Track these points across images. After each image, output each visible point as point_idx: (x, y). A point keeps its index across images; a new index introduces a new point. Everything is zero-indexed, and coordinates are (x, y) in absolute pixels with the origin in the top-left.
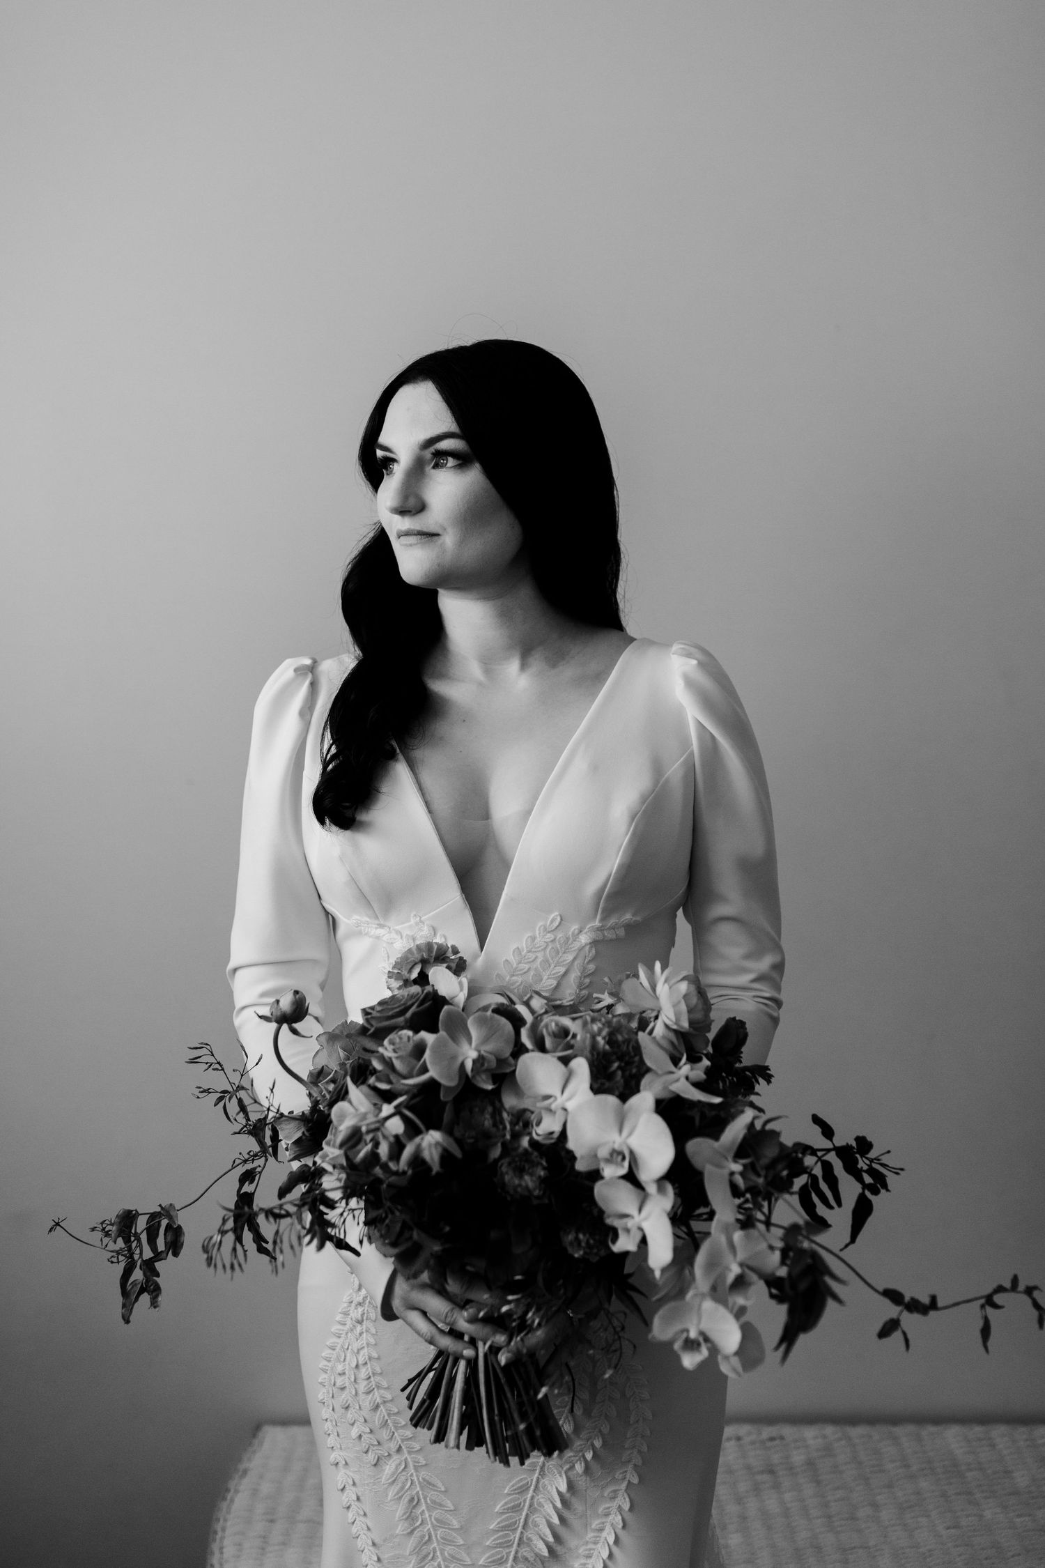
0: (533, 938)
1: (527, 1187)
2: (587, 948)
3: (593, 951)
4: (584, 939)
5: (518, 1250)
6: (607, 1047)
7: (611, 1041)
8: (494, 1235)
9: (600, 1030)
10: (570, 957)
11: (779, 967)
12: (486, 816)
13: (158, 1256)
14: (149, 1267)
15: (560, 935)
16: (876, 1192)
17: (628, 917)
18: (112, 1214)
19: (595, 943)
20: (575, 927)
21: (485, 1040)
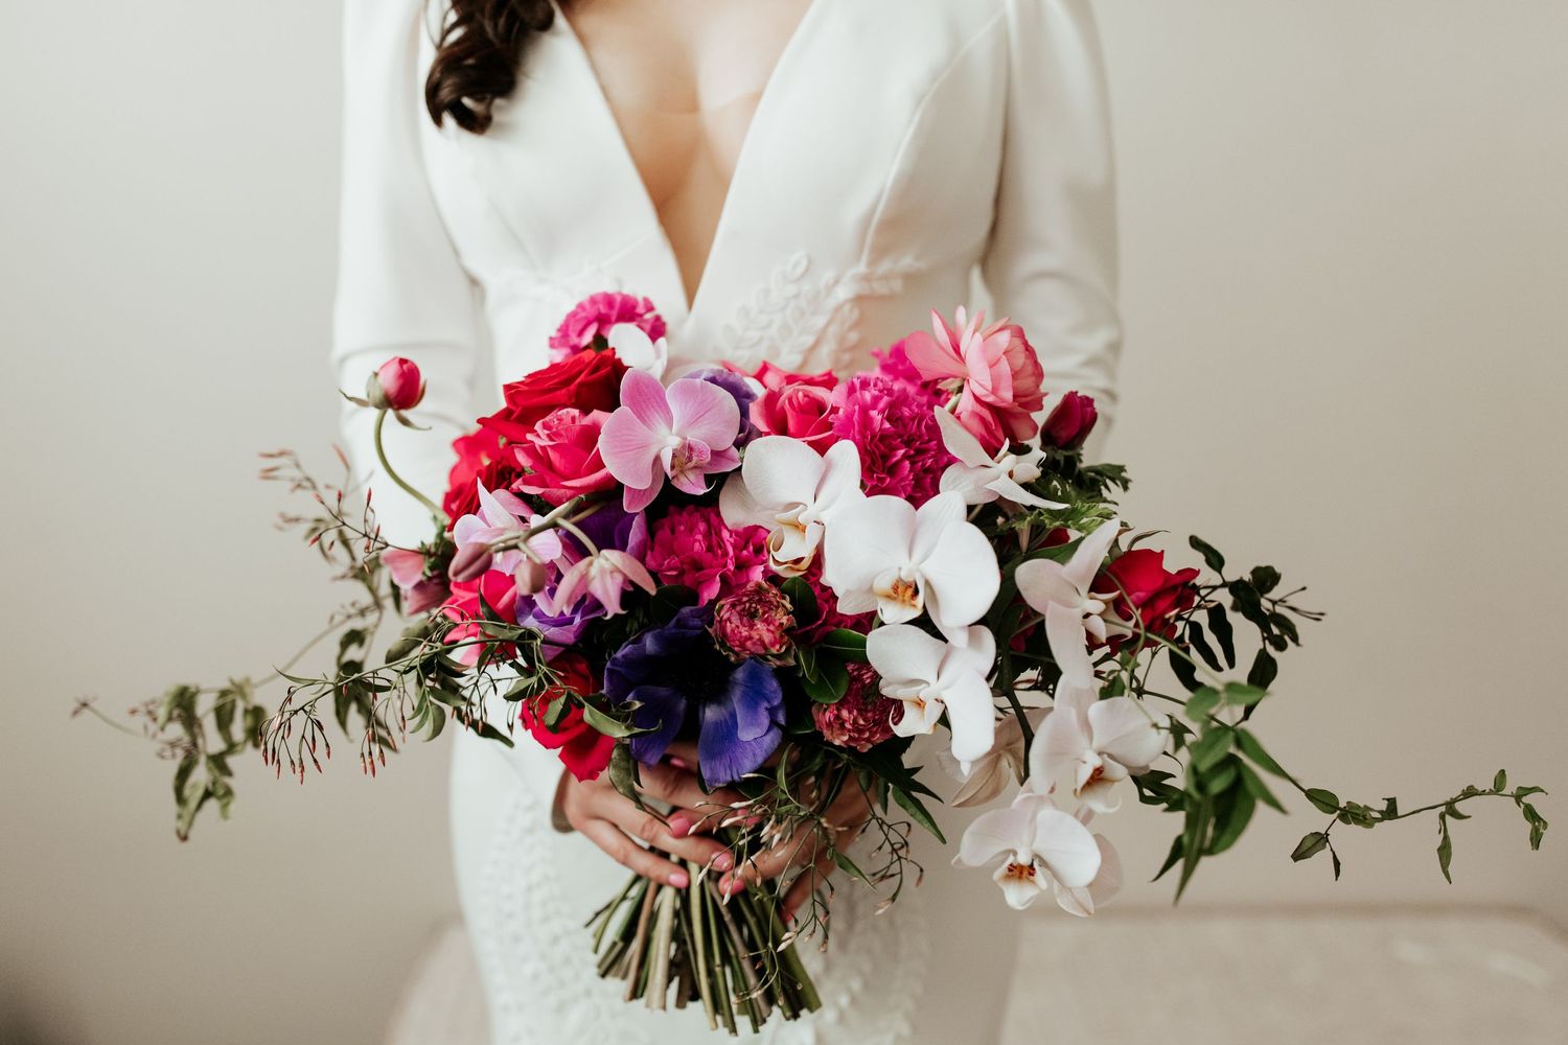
0: (767, 292)
1: (761, 640)
2: (847, 308)
3: (856, 314)
4: (843, 293)
5: (746, 734)
6: (887, 425)
7: (892, 415)
8: (711, 714)
9: (876, 400)
10: (820, 321)
11: (1115, 347)
12: (693, 106)
13: (231, 748)
14: (218, 762)
15: (806, 287)
16: (1281, 646)
17: (907, 262)
18: (162, 689)
19: (859, 300)
20: (828, 275)
21: (694, 421)
